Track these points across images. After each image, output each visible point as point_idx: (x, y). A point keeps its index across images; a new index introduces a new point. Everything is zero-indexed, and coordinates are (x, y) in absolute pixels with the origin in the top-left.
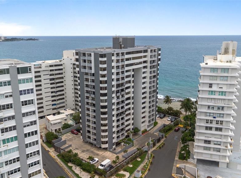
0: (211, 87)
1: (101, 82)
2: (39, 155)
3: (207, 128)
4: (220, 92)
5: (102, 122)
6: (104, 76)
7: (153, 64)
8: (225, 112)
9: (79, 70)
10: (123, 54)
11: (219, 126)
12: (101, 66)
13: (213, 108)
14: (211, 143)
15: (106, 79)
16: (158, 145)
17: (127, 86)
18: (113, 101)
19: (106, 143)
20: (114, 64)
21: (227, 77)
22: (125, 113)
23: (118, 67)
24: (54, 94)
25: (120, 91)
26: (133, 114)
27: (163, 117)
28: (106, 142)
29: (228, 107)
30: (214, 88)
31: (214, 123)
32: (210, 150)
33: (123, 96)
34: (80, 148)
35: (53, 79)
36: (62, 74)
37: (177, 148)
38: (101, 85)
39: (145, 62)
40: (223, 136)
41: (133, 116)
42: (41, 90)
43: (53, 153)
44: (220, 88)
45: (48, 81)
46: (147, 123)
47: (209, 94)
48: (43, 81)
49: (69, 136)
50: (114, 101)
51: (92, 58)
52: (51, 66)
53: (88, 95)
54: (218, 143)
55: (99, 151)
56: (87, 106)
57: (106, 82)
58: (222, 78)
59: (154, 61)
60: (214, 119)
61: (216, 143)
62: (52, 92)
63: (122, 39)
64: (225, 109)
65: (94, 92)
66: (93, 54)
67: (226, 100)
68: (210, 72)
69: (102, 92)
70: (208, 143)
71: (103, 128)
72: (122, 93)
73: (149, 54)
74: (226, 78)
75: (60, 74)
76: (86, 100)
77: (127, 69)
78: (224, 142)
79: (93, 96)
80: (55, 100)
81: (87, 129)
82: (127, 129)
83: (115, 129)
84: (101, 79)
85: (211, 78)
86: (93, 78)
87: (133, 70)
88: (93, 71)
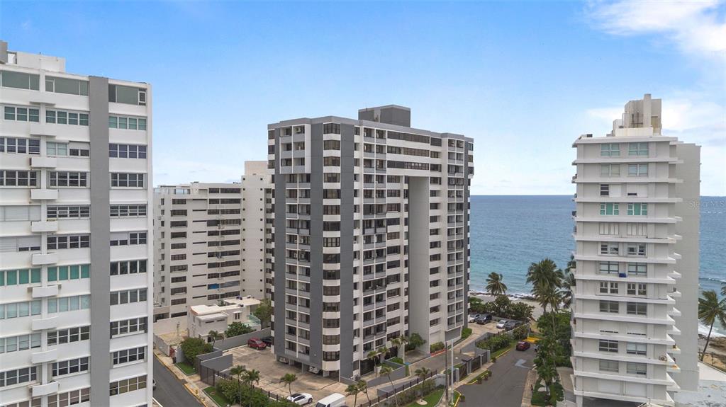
0: (607, 194)
1: (326, 194)
2: (146, 332)
3: (603, 306)
4: (630, 205)
5: (327, 299)
6: (333, 178)
7: (457, 176)
8: (650, 258)
9: (274, 173)
10: (381, 134)
11: (637, 299)
12: (326, 153)
13: (617, 249)
14: (620, 348)
15: (337, 186)
16: (472, 375)
17: (390, 215)
18: (356, 247)
19: (334, 357)
20: (359, 154)
21: (647, 164)
22: (386, 286)
23: (368, 163)
24: (214, 260)
25: (373, 225)
26: (407, 293)
27: (485, 321)
28: (336, 356)
29: (655, 244)
30: (615, 195)
31: (623, 290)
32: (618, 371)
33: (380, 238)
34: (267, 375)
35: (216, 223)
36: (238, 211)
37: (525, 382)
38: (326, 202)
39: (435, 168)
40: (650, 329)
41: (406, 299)
42: (185, 247)
43: (194, 384)
44: (629, 194)
45: (203, 227)
46: (443, 327)
47: (602, 212)
48: (190, 223)
49: (243, 352)
50: (359, 247)
51: (307, 138)
52: (213, 191)
53: (293, 232)
54: (641, 349)
55: (315, 382)
56: (289, 262)
57: (338, 194)
58: (632, 169)
59: (457, 169)
60: (623, 279)
61: (632, 348)
62: (211, 255)
63: (380, 111)
64: (649, 250)
65: (308, 223)
66: (308, 128)
67: (649, 226)
68: (602, 155)
69: (327, 218)
70: (611, 351)
71: (328, 315)
72: (377, 229)
73: (444, 149)
74: (643, 169)
75: (232, 211)
76: (289, 247)
77: (390, 172)
78: (655, 344)
79: (305, 232)
80: (216, 276)
81: (288, 323)
82: (390, 330)
83: (358, 324)
84: (327, 186)
85: (605, 170)
86: (307, 186)
87: (408, 179)
88: (307, 169)
